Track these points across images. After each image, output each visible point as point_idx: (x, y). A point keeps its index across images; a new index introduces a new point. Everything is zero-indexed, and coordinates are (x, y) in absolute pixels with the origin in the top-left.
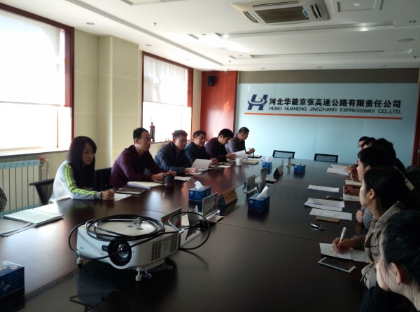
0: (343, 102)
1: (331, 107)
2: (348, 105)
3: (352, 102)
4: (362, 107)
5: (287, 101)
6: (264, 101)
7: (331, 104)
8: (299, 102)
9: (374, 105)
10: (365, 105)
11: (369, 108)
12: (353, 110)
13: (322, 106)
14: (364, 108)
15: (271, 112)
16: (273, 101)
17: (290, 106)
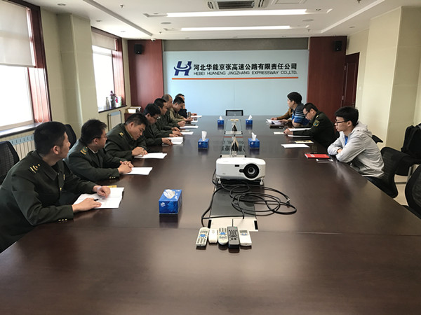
0: (254, 66)
1: (245, 70)
2: (258, 68)
3: (261, 66)
4: (269, 70)
5: (209, 66)
6: (189, 67)
7: (245, 68)
8: (219, 68)
9: (277, 67)
10: (271, 68)
11: (274, 70)
12: (262, 73)
13: (238, 70)
14: (270, 70)
15: (196, 76)
16: (197, 67)
17: (212, 71)
